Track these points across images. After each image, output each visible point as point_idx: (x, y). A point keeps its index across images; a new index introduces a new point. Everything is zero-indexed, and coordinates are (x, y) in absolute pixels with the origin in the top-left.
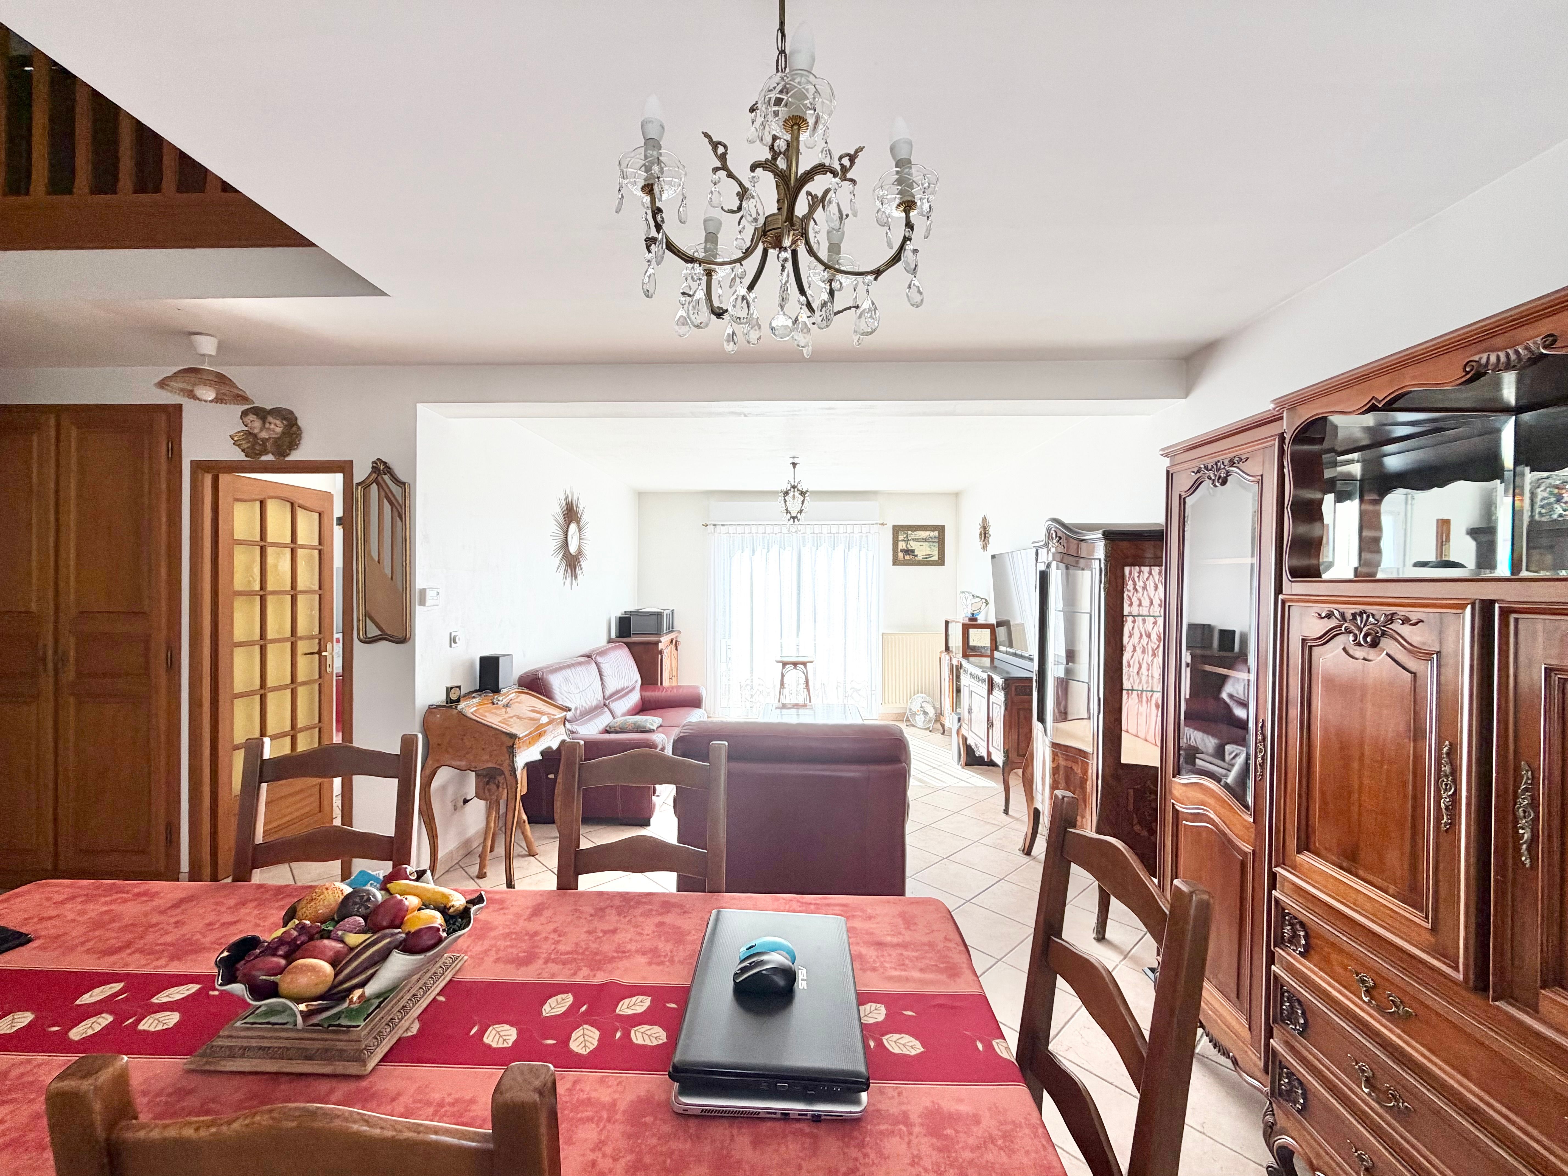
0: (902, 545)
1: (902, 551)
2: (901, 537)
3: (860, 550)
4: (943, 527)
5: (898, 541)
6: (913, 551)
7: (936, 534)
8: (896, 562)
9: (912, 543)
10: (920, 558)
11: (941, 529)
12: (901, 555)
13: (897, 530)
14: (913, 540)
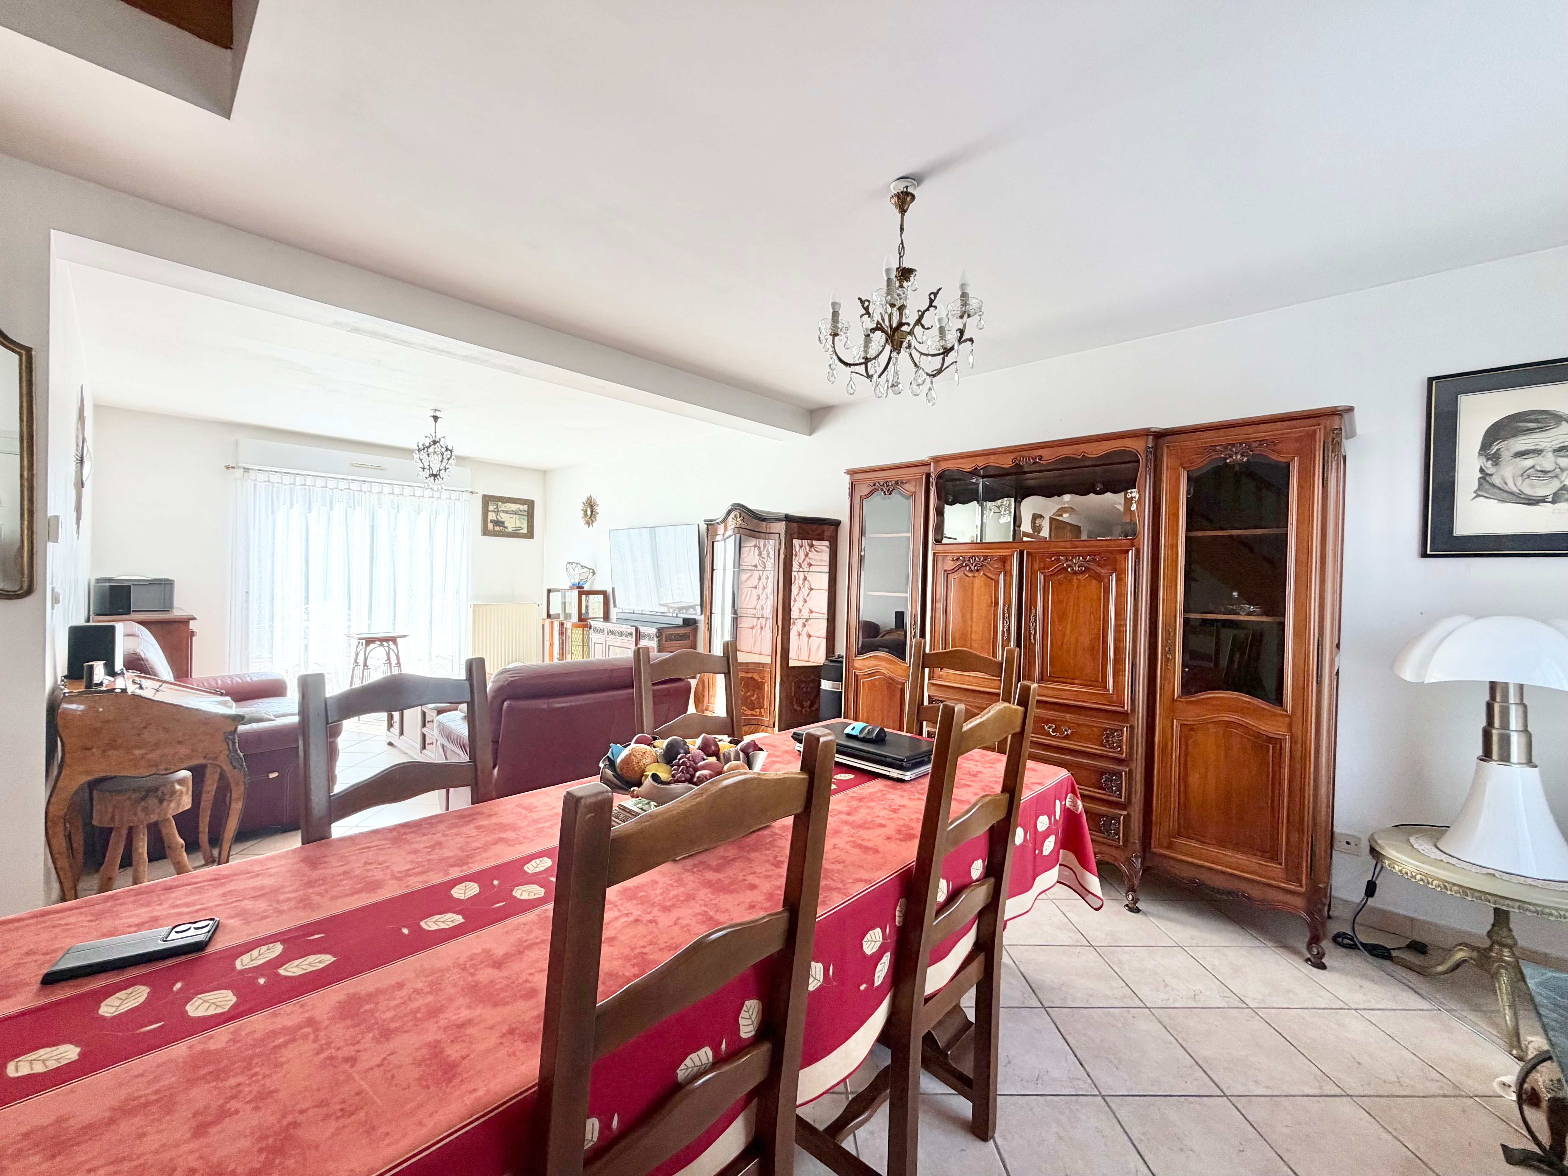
0: (492, 516)
1: (491, 521)
2: (491, 508)
3: (449, 517)
4: (533, 502)
5: (488, 511)
6: (503, 523)
7: (525, 507)
8: (486, 532)
9: (502, 514)
10: (510, 530)
11: (531, 504)
12: (490, 526)
13: (487, 500)
14: (504, 511)
